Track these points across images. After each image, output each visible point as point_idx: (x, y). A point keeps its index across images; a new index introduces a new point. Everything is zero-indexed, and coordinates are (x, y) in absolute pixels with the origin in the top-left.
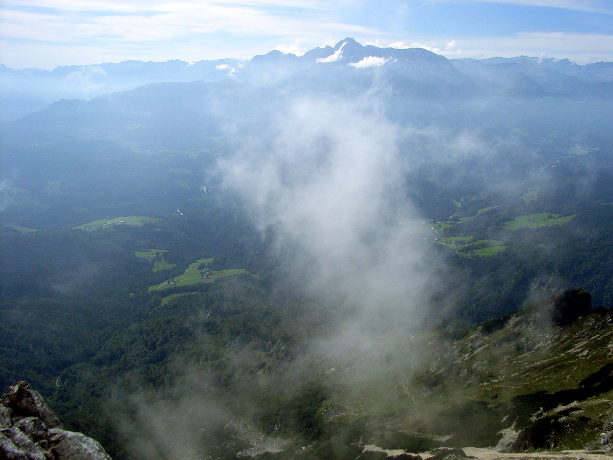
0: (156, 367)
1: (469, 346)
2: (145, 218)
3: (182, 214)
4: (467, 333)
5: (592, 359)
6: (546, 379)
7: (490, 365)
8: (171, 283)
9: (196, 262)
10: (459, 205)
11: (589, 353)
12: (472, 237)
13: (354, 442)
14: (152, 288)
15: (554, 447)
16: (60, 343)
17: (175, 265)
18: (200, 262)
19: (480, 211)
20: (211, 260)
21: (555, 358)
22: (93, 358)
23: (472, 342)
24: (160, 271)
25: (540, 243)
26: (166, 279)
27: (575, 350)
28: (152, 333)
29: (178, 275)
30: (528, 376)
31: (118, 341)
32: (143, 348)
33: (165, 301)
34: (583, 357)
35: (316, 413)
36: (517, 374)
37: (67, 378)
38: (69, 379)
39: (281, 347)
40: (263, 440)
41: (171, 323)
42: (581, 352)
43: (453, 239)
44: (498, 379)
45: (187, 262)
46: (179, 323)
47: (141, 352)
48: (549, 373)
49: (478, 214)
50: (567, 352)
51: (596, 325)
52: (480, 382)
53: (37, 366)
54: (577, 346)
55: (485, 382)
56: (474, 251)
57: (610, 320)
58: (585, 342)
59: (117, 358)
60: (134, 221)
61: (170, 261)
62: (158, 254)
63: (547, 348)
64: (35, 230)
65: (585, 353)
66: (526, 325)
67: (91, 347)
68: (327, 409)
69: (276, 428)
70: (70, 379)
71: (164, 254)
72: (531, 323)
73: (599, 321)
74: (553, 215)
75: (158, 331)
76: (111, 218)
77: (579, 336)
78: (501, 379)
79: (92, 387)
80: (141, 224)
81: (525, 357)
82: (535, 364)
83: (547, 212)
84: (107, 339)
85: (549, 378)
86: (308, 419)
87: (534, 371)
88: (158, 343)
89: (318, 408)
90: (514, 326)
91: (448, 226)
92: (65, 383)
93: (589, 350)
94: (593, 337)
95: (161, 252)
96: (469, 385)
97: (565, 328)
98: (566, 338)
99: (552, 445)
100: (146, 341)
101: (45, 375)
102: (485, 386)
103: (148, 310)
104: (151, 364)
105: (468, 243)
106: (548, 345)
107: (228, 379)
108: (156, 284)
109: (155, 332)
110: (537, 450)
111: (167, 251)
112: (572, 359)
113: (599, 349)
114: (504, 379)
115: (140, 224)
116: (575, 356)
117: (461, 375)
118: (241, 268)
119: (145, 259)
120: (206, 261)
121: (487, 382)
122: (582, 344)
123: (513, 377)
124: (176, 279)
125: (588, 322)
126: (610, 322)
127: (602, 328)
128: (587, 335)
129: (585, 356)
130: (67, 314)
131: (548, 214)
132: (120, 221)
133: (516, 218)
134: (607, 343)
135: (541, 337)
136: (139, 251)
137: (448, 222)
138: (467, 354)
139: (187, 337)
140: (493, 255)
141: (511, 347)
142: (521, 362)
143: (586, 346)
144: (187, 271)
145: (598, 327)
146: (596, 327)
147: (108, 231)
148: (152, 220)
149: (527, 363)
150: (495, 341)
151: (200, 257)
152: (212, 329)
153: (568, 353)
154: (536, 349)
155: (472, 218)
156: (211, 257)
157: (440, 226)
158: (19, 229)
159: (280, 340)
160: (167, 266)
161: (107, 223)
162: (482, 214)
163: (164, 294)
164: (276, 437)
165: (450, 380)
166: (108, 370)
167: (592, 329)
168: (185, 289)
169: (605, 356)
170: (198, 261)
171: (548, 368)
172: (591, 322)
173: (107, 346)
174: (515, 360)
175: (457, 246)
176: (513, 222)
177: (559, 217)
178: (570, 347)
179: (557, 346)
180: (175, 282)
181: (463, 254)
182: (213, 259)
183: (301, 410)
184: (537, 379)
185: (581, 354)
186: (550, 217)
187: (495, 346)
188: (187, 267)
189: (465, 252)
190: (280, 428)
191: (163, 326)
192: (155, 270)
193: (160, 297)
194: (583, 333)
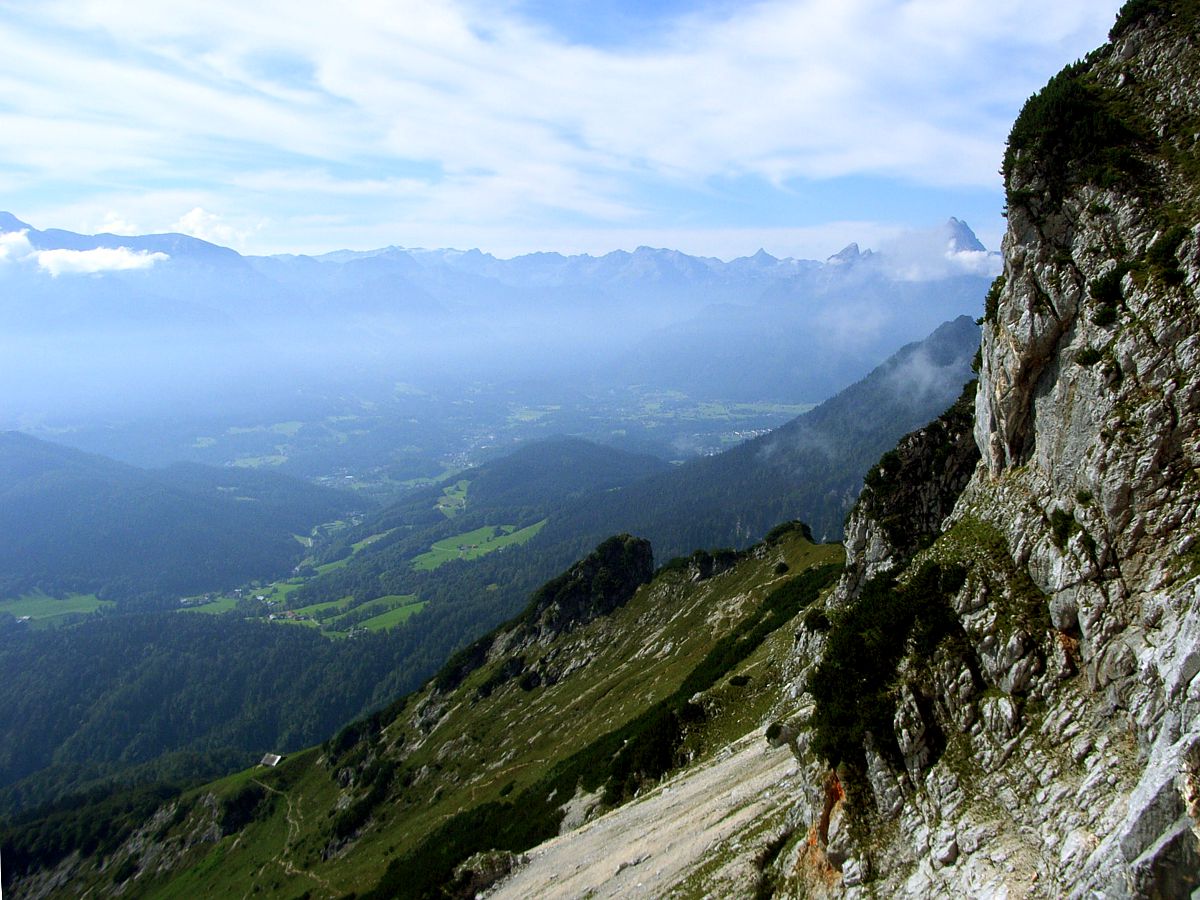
1: (417, 726)
4: (406, 702)
5: (684, 653)
6: (606, 717)
7: (475, 739)
10: (310, 542)
11: (675, 645)
12: (350, 599)
15: (695, 756)
19: (358, 547)
21: (610, 677)
23: (421, 715)
25: (491, 583)
27: (645, 650)
30: (565, 730)
34: (665, 656)
36: (539, 734)
42: (659, 648)
43: (311, 609)
44: (500, 760)
48: (607, 706)
49: (354, 553)
50: (631, 659)
51: (673, 593)
52: (464, 780)
54: (647, 641)
55: (475, 777)
56: (360, 625)
57: (698, 575)
58: (661, 631)
63: (589, 666)
65: (667, 648)
66: (532, 636)
72: (543, 630)
73: (678, 584)
74: (503, 528)
77: (647, 624)
78: (508, 757)
81: (547, 698)
82: (573, 701)
83: (491, 525)
85: (612, 714)
87: (575, 716)
90: (508, 650)
91: (294, 588)
93: (674, 641)
94: (674, 617)
96: (440, 794)
97: (614, 618)
98: (621, 636)
99: (692, 755)
102: (478, 783)
105: (344, 612)
106: (589, 660)
110: (662, 780)
112: (645, 668)
113: (692, 632)
114: (516, 754)
116: (649, 660)
117: (415, 783)
121: (479, 773)
122: (656, 635)
123: (534, 742)
125: (656, 593)
126: (698, 580)
127: (686, 595)
128: (661, 615)
129: (668, 654)
131: (492, 528)
133: (433, 547)
134: (705, 616)
135: (569, 650)
137: (293, 580)
138: (415, 742)
140: (402, 623)
141: (511, 691)
142: (543, 709)
143: (666, 636)
145: (679, 596)
146: (675, 596)
149: (555, 707)
150: (474, 691)
153: (635, 660)
154: (566, 676)
155: (342, 564)
157: (275, 591)
162: (363, 552)
165: (393, 800)
167: (669, 601)
169: (707, 637)
171: (603, 699)
172: (662, 589)
174: (527, 712)
175: (320, 622)
176: (429, 554)
177: (515, 531)
178: (634, 649)
179: (608, 656)
181: (338, 635)
184: (586, 727)
185: (661, 653)
186: (498, 533)
187: (475, 700)
189: (341, 631)
194: (654, 615)
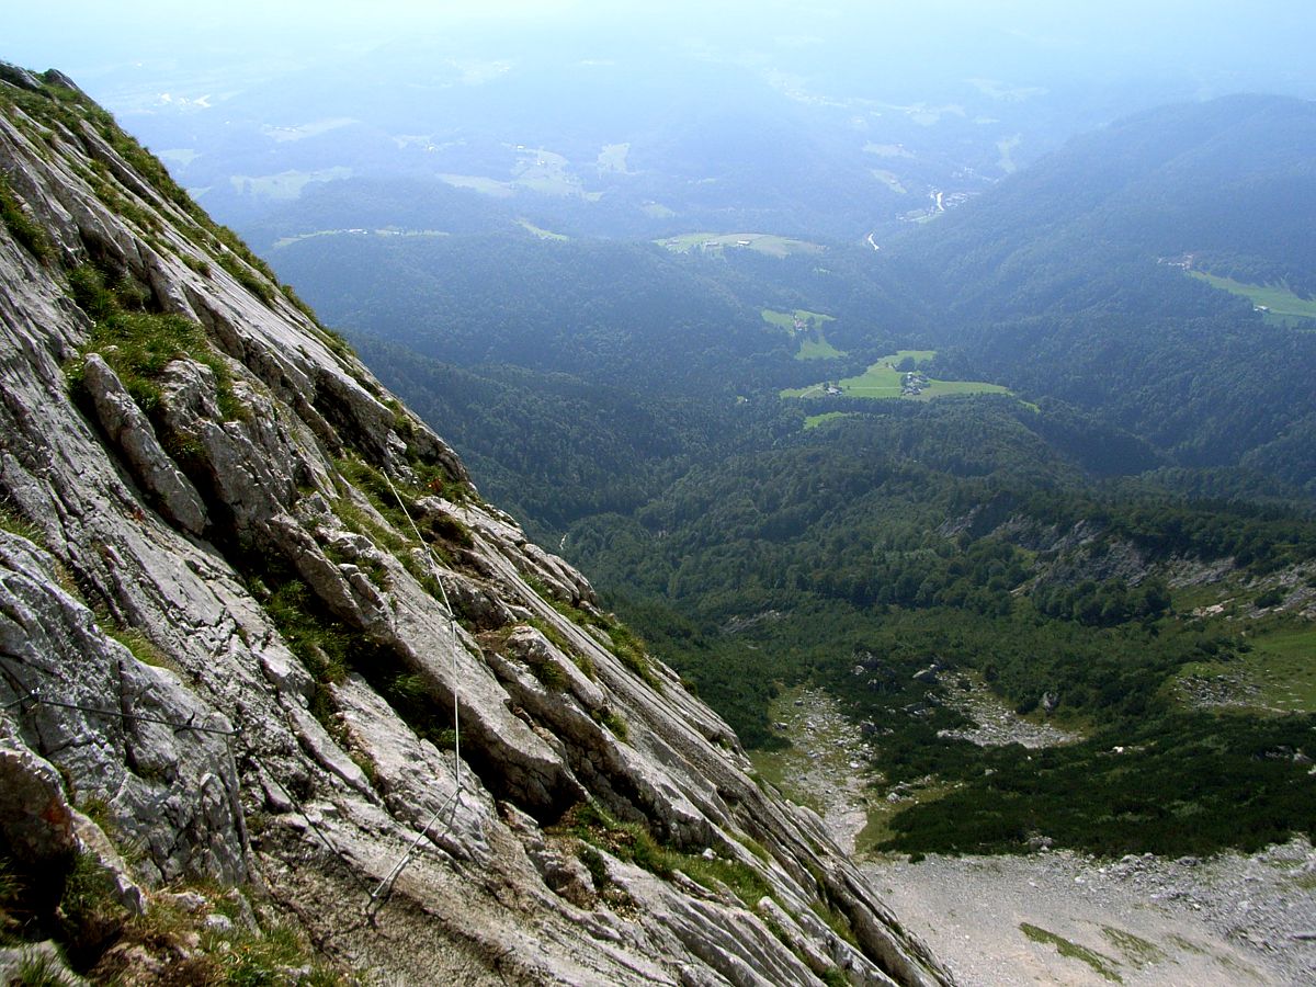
0: (772, 546)
2: (796, 242)
3: (876, 247)
8: (832, 390)
9: (896, 354)
13: (1278, 751)
14: (785, 394)
16: (580, 466)
17: (845, 354)
18: (903, 355)
20: (929, 355)
22: (641, 510)
24: (810, 359)
26: (821, 379)
28: (775, 476)
29: (849, 376)
31: (697, 484)
32: (748, 506)
33: (812, 422)
35: (1163, 684)
37: (583, 536)
38: (586, 538)
39: (1082, 539)
40: (1006, 721)
41: (819, 462)
45: (874, 350)
46: (839, 464)
47: (744, 513)
53: (530, 501)
59: (690, 519)
60: (771, 245)
61: (837, 343)
62: (811, 321)
64: (564, 238)
67: (640, 488)
68: (1193, 682)
69: (1046, 703)
70: (589, 540)
71: (827, 327)
75: (789, 475)
76: (722, 233)
79: (628, 563)
80: (786, 253)
84: (675, 478)
86: (1137, 695)
88: (784, 500)
89: (1167, 675)
92: (579, 545)
95: (820, 318)
100: (758, 492)
101: (541, 521)
103: (771, 435)
104: (760, 540)
107: (934, 592)
108: (798, 386)
109: (780, 477)
111: (833, 319)
115: (782, 253)
118: (999, 384)
119: (781, 328)
120: (918, 356)
124: (843, 383)
130: (603, 411)
132: (740, 241)
136: (772, 310)
139: (850, 498)
144: (870, 369)
147: (713, 259)
148: (809, 248)
151: (905, 346)
152: (912, 489)
156: (932, 349)
158: (535, 230)
159: (1082, 522)
160: (828, 352)
161: (711, 241)
163: (813, 408)
164: (1042, 722)
166: (667, 538)
168: (861, 405)
170: (899, 352)
173: (673, 491)
180: (840, 389)
182: (934, 352)
183: (1121, 672)
188: (873, 361)
190: (1055, 705)
191: (799, 466)
192: (800, 357)
193: (802, 412)
